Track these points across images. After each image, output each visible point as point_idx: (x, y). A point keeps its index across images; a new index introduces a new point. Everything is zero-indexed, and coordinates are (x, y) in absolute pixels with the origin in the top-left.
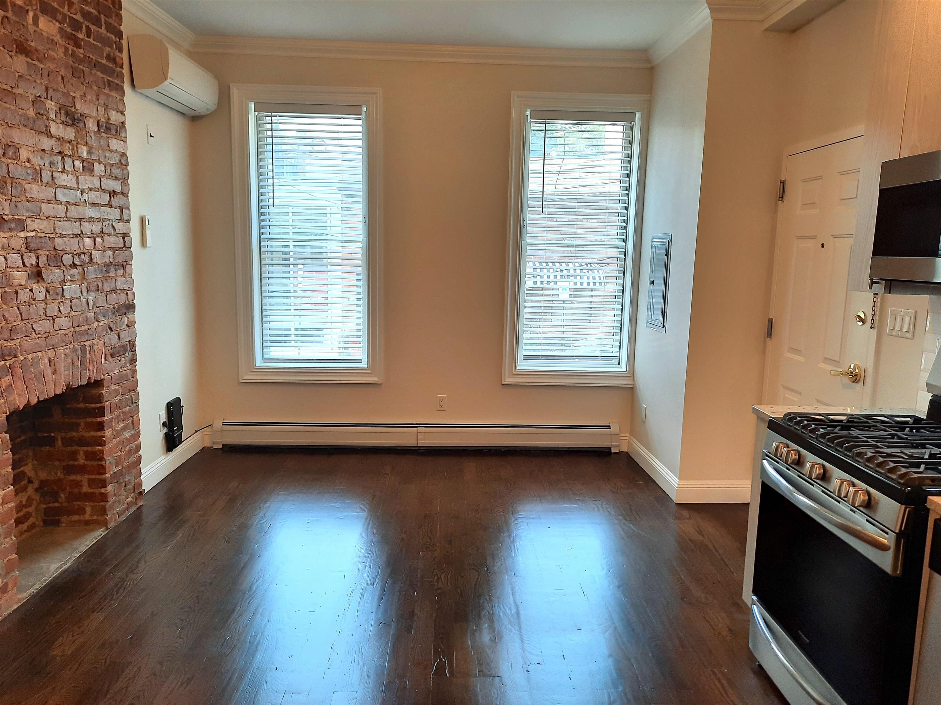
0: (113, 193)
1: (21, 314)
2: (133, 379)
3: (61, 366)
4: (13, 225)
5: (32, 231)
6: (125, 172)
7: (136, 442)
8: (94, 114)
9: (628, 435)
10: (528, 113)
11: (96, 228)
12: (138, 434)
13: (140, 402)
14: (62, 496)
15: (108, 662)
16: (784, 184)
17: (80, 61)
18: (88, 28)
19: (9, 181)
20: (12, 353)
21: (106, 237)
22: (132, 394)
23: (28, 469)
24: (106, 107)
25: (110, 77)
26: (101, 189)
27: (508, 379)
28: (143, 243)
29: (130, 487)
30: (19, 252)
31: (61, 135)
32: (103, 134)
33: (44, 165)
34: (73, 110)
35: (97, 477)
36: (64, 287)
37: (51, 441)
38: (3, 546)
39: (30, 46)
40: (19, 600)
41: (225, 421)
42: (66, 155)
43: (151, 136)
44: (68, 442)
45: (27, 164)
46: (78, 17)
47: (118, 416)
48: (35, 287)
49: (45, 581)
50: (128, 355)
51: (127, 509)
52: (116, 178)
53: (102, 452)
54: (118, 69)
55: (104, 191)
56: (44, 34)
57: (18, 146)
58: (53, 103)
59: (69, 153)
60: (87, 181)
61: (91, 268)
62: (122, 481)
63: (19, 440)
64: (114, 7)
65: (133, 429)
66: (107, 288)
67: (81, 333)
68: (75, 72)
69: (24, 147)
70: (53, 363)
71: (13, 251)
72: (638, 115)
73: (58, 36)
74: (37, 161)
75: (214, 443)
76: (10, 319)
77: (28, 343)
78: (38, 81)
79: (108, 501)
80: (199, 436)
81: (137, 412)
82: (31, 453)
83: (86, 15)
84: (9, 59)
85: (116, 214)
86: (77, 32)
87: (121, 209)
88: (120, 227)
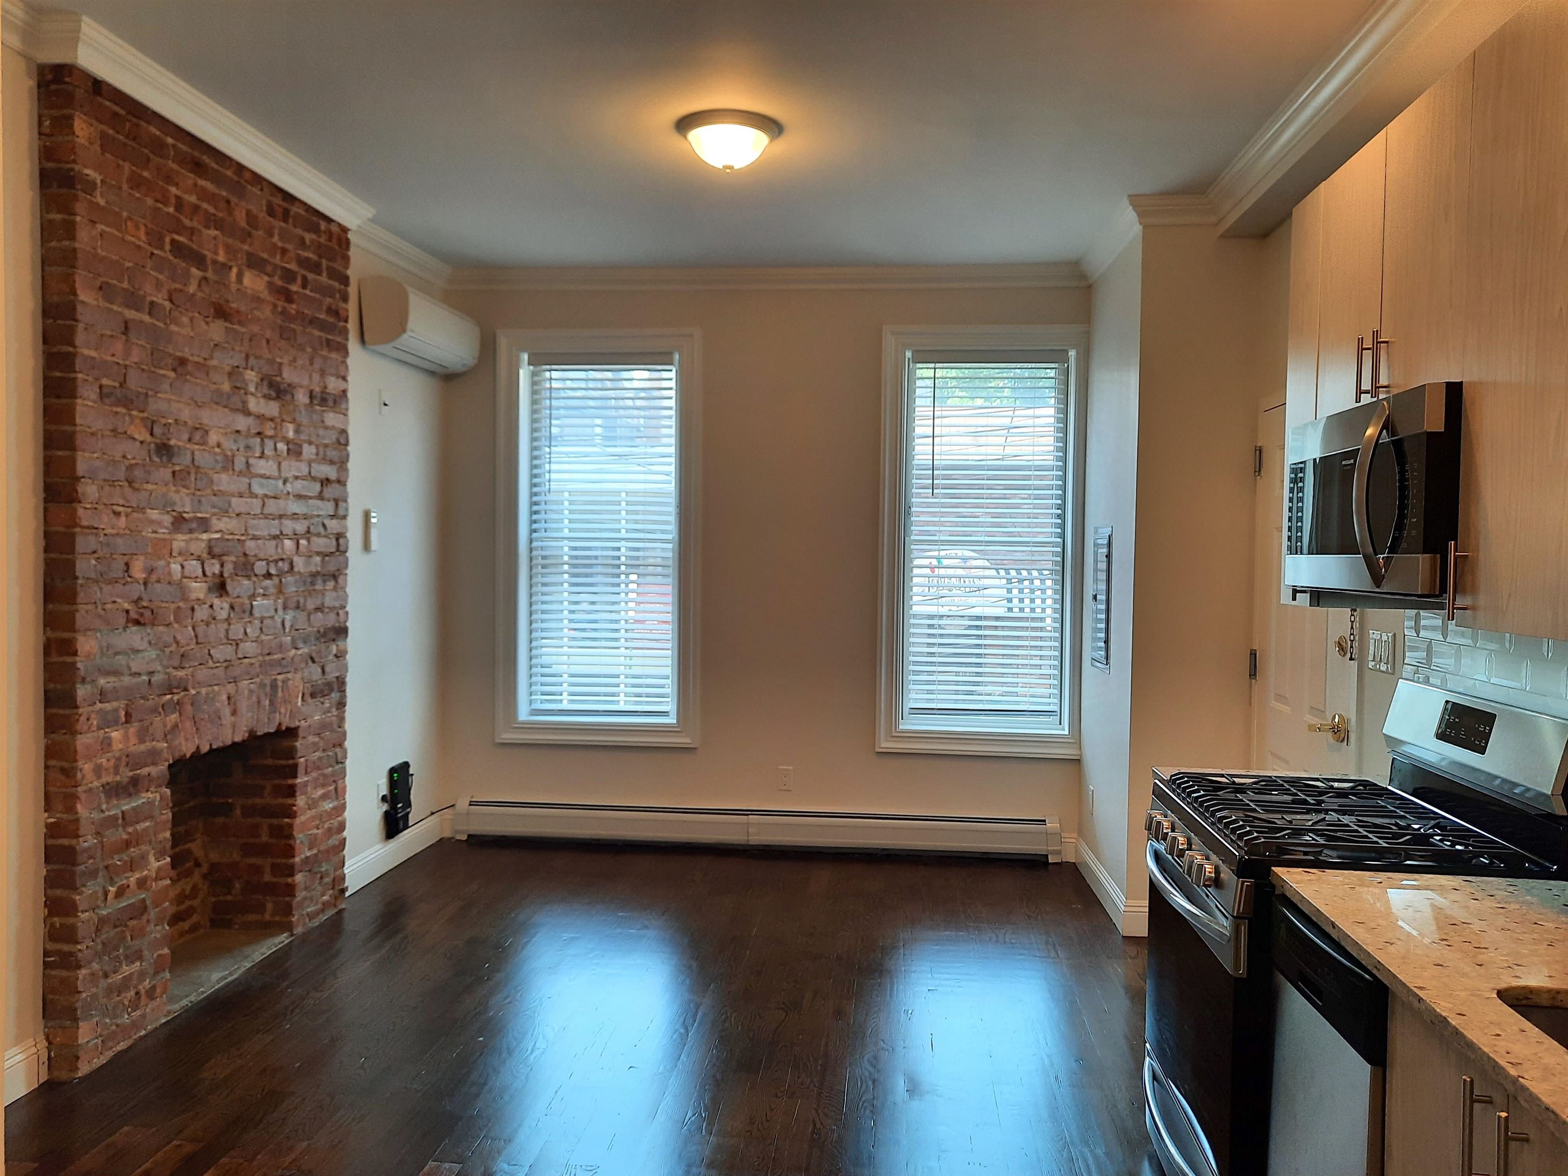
0: (325, 482)
1: (196, 636)
2: (339, 729)
3: (243, 706)
4: (194, 525)
5: (217, 532)
6: (344, 453)
7: (339, 818)
8: (306, 382)
9: (1075, 835)
10: (909, 354)
11: (301, 527)
12: (343, 807)
13: (348, 762)
14: (237, 885)
15: (266, 1090)
16: (1260, 452)
17: (292, 319)
18: (304, 278)
19: (193, 471)
20: (182, 685)
21: (314, 539)
22: (338, 750)
23: (196, 847)
24: (323, 373)
25: (328, 333)
26: (311, 477)
27: (885, 745)
28: (367, 546)
29: (327, 880)
30: (199, 558)
31: (262, 412)
32: (318, 408)
33: (238, 450)
34: (278, 379)
35: (284, 861)
36: (254, 603)
37: (228, 809)
38: (153, 936)
39: (231, 308)
40: (169, 1012)
41: (473, 800)
42: (266, 437)
43: (385, 405)
44: (249, 812)
45: (217, 450)
46: (293, 266)
47: (317, 779)
48: (217, 602)
49: (203, 993)
50: (335, 696)
51: (323, 911)
52: (332, 462)
53: (291, 826)
54: (342, 324)
55: (314, 479)
56: (249, 291)
57: (207, 428)
58: (253, 373)
59: (270, 432)
60: (292, 468)
61: (290, 579)
62: (316, 870)
63: (187, 806)
64: (340, 246)
65: (337, 798)
66: (311, 605)
67: (272, 664)
68: (285, 334)
69: (215, 429)
70: (232, 701)
71: (192, 557)
72: (1072, 353)
73: (266, 292)
74: (229, 445)
75: (457, 832)
76: (183, 642)
77: (202, 674)
78: (237, 348)
79: (295, 896)
80: (437, 820)
81: (343, 776)
82: (201, 825)
83: (303, 262)
84: (205, 327)
85: (329, 508)
86: (290, 284)
87: (336, 502)
88: (333, 525)
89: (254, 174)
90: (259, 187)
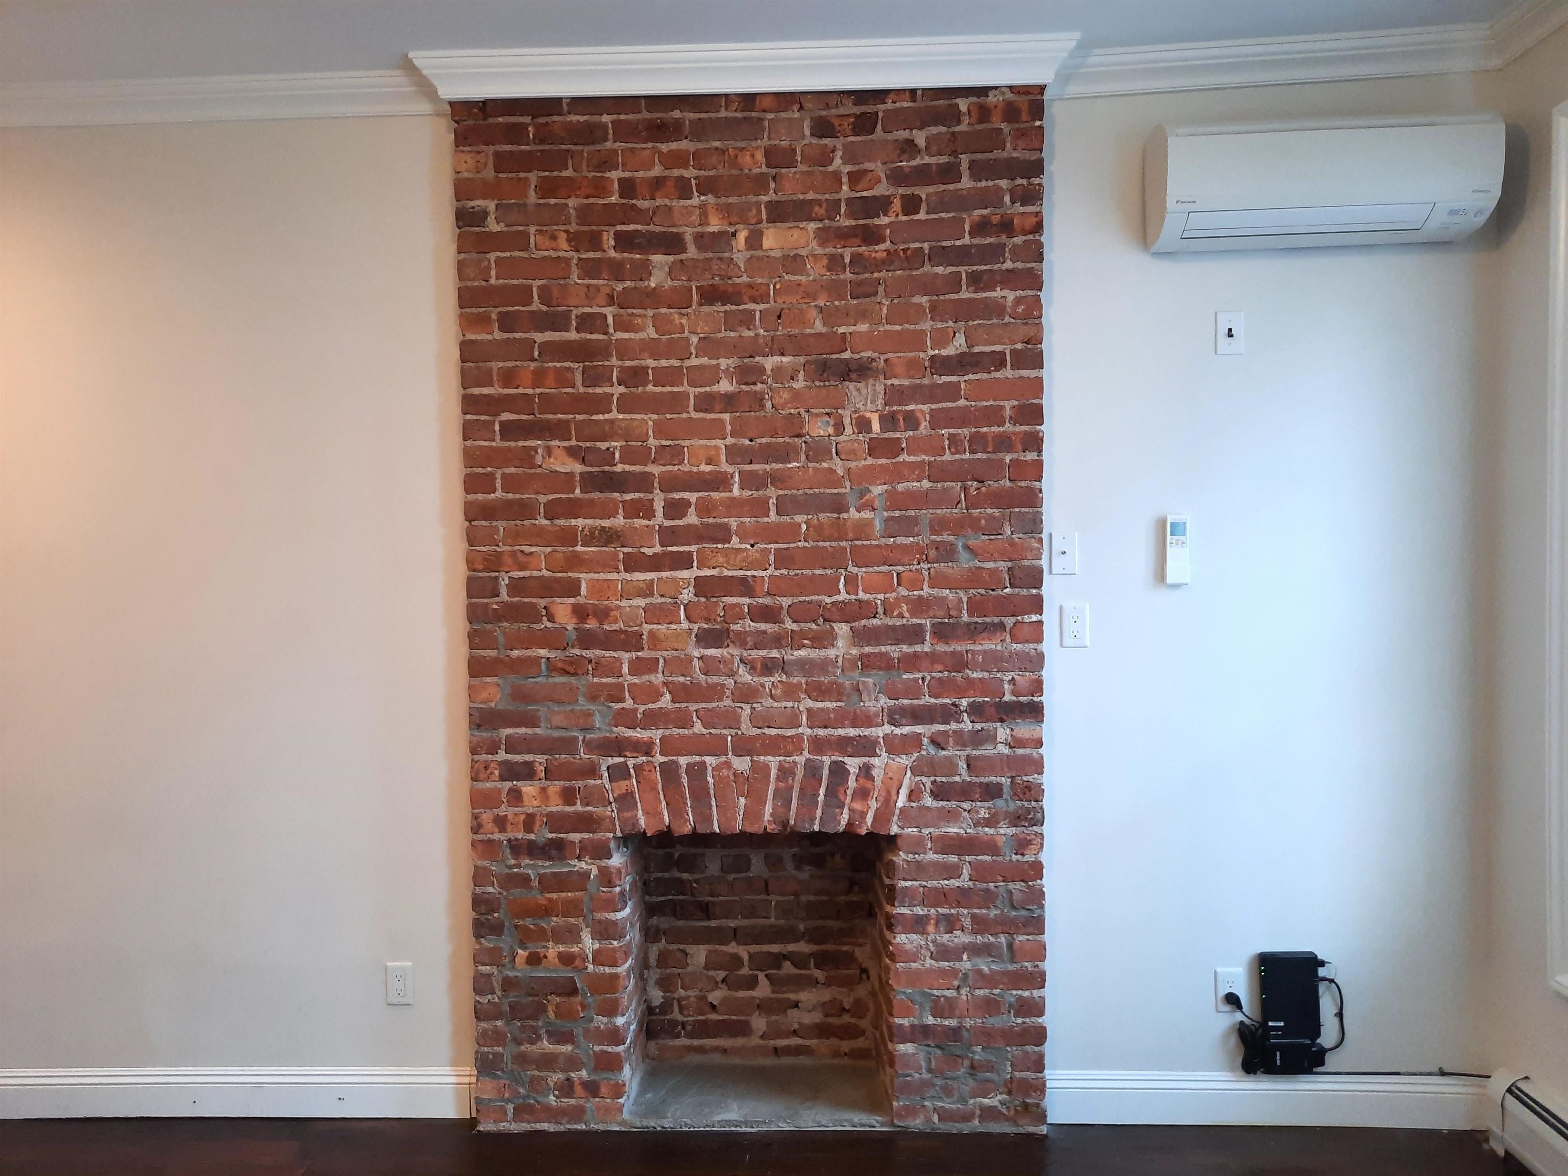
0: (974, 485)
5: (710, 568)
11: (904, 555)
18: (911, 199)
20: (640, 749)
21: (942, 571)
23: (861, 954)
32: (947, 379)
34: (844, 355)
36: (790, 657)
38: (593, 1025)
39: (735, 285)
42: (815, 439)
43: (1230, 335)
45: (705, 467)
46: (880, 190)
48: (710, 654)
50: (1005, 804)
53: (889, 970)
56: (777, 253)
69: (700, 442)
70: (742, 779)
73: (814, 244)
76: (644, 699)
83: (907, 177)
86: (875, 217)
88: (993, 548)
89: (777, 95)
90: (796, 107)
